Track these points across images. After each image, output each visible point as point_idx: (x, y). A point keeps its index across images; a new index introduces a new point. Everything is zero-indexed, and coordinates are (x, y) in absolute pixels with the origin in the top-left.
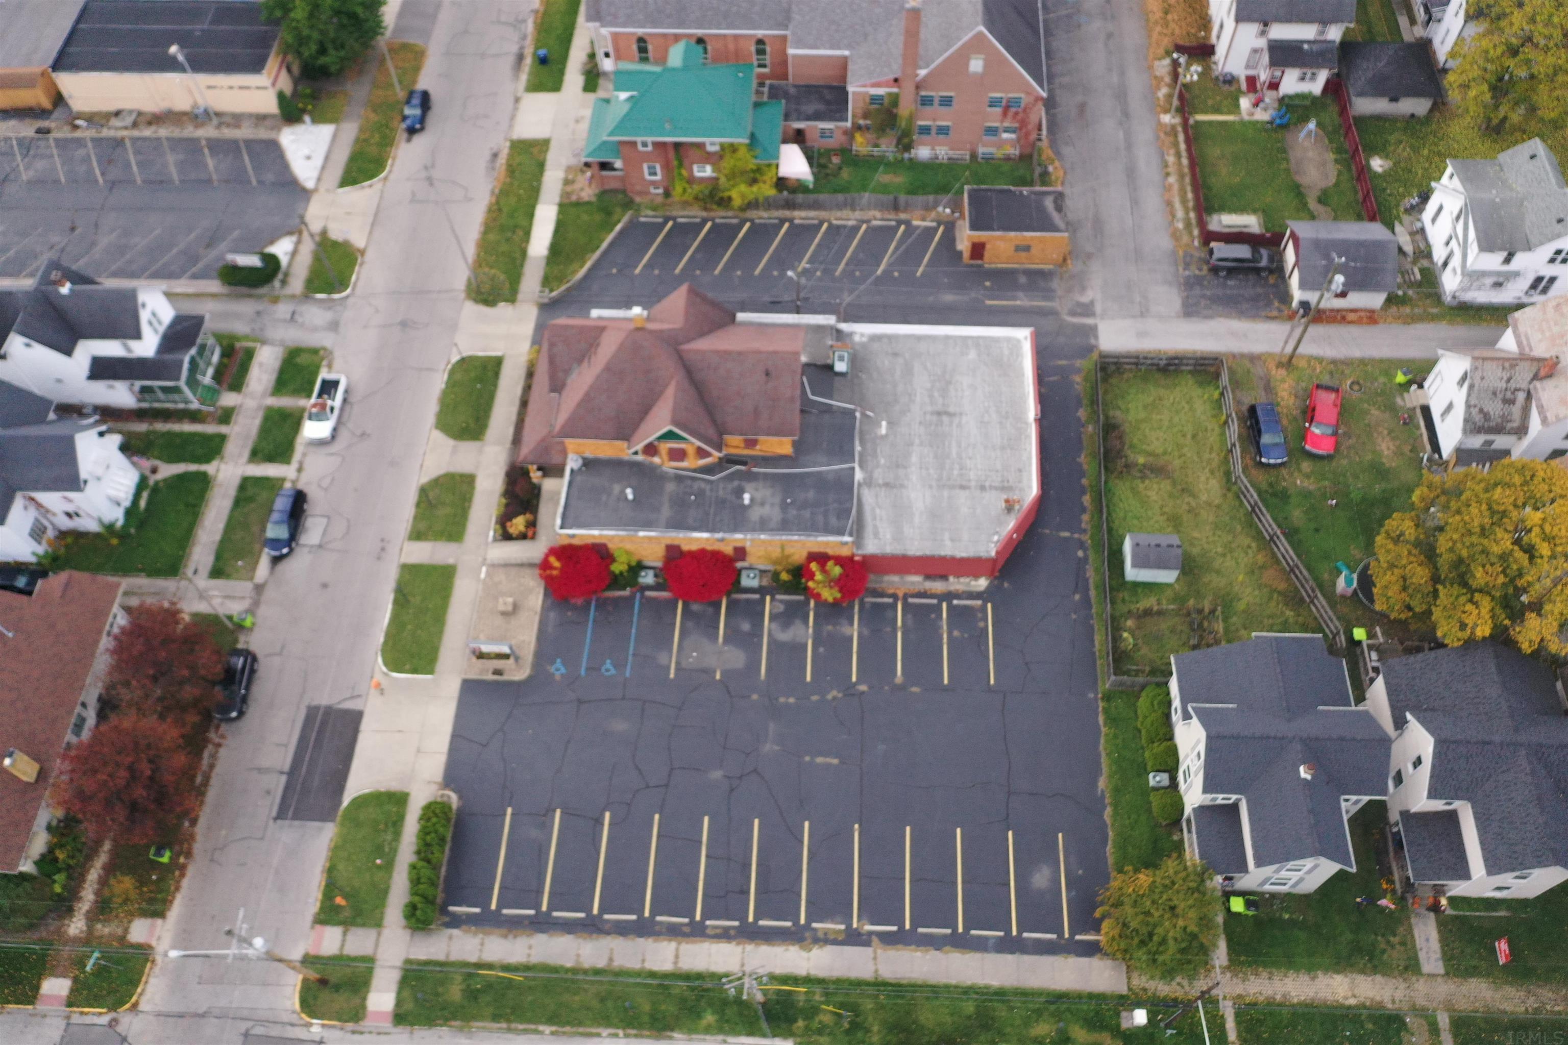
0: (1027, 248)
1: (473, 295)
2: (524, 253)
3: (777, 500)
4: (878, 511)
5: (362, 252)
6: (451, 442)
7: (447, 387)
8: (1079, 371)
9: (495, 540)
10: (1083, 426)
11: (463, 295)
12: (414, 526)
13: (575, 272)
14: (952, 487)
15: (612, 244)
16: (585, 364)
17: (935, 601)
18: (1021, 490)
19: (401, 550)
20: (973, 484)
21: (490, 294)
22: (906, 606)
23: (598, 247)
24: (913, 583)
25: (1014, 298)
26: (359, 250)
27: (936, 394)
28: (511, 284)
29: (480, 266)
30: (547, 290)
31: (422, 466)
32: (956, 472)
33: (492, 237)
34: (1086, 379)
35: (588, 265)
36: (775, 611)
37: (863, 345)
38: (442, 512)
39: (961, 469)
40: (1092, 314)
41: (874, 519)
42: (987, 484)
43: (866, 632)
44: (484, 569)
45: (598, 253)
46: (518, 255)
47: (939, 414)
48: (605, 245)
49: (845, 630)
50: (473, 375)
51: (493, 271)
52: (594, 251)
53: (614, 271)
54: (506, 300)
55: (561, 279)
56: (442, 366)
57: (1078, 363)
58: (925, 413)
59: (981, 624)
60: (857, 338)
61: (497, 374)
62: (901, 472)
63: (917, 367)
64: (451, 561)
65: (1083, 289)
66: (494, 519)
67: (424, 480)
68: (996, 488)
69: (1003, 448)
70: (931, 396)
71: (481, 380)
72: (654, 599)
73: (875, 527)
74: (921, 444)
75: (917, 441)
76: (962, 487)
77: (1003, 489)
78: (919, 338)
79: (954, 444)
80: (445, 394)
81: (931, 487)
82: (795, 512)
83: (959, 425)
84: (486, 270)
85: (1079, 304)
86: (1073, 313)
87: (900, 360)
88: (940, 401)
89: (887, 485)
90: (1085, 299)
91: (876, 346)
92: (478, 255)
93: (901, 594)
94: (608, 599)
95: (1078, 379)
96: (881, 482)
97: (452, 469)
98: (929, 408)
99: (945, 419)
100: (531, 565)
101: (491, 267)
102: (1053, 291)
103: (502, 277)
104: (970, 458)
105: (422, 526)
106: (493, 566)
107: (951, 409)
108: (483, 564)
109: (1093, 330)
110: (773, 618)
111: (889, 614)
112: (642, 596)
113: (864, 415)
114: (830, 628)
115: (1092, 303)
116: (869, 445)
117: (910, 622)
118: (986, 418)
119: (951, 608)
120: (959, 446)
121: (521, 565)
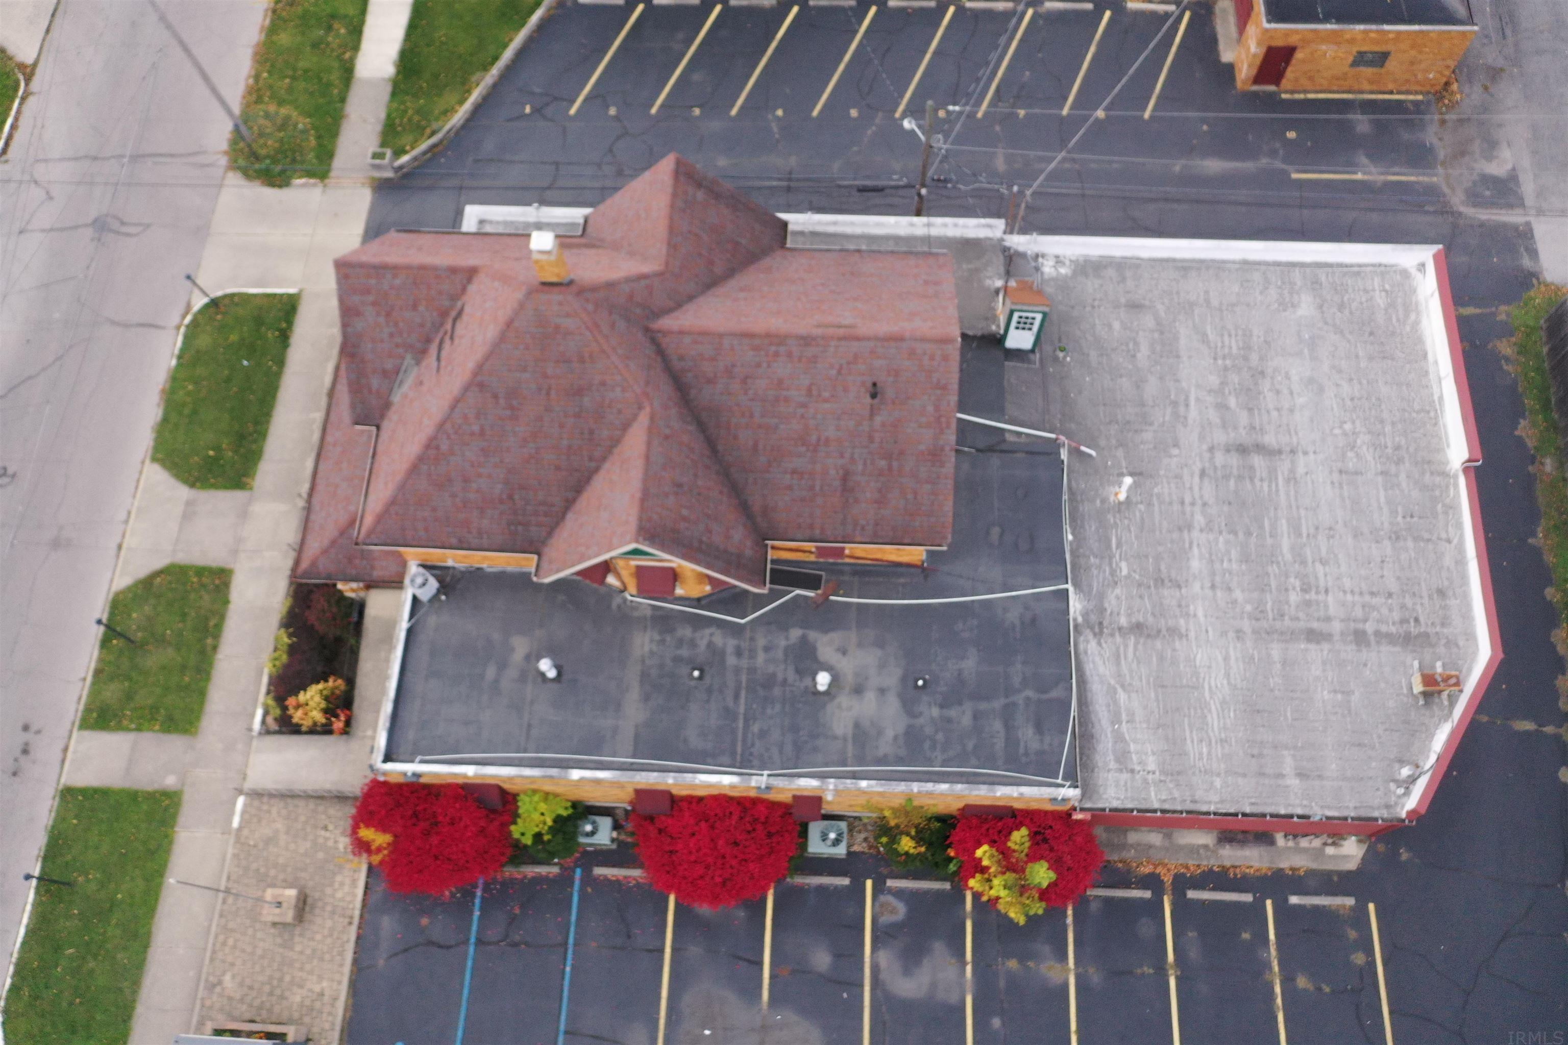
0: (1381, 58)
1: (241, 162)
2: (348, 72)
3: (892, 678)
4: (1122, 696)
5: (29, 72)
6: (183, 492)
7: (179, 365)
8: (1507, 330)
9: (266, 731)
10: (1533, 460)
11: (223, 161)
12: (95, 692)
13: (448, 112)
14: (1290, 636)
15: (521, 54)
16: (431, 359)
17: (1248, 898)
18: (1451, 643)
19: (66, 749)
20: (1336, 627)
21: (275, 161)
22: (1182, 908)
23: (496, 58)
24: (1194, 850)
25: (1351, 166)
26: (22, 66)
27: (1232, 402)
28: (319, 137)
29: (259, 100)
30: (389, 153)
31: (120, 547)
32: (1294, 598)
33: (284, 38)
34: (1523, 350)
35: (475, 96)
36: (886, 919)
37: (1063, 284)
38: (155, 659)
39: (1305, 590)
40: (1519, 203)
41: (1116, 719)
42: (1370, 627)
43: (1096, 977)
44: (241, 801)
45: (495, 71)
46: (335, 77)
47: (1243, 450)
48: (508, 54)
49: (1050, 971)
50: (234, 337)
51: (283, 111)
52: (486, 67)
53: (528, 110)
54: (310, 174)
55: (420, 131)
56: (176, 320)
57: (1503, 312)
58: (1211, 449)
59: (1359, 959)
60: (1048, 268)
61: (284, 337)
62: (1169, 595)
63: (1185, 338)
64: (170, 781)
65: (1491, 146)
66: (265, 680)
67: (123, 582)
68: (1391, 639)
69: (1396, 537)
70: (1222, 407)
71: (250, 348)
72: (616, 884)
73: (1119, 738)
74: (1208, 527)
75: (1199, 520)
76: (1313, 636)
77: (1407, 640)
78: (1185, 267)
79: (1283, 525)
80: (175, 379)
81: (1239, 634)
82: (935, 712)
83: (1292, 479)
84: (272, 108)
85: (1487, 180)
86: (1474, 198)
87: (1148, 321)
88: (1243, 418)
89: (1138, 628)
90: (1497, 169)
91: (1091, 285)
92: (257, 77)
93: (1168, 879)
94: (512, 880)
95: (1505, 348)
96: (1123, 621)
97: (182, 558)
98: (1220, 437)
99: (1257, 461)
100: (341, 798)
101: (281, 103)
102: (1431, 150)
103: (303, 123)
104: (1324, 562)
105: (112, 692)
106: (256, 795)
107: (1269, 439)
108: (240, 792)
109: (1525, 235)
110: (881, 936)
111: (1145, 928)
112: (588, 879)
113: (1075, 452)
114: (1013, 964)
115: (1513, 177)
116: (1091, 528)
117: (1193, 954)
118: (1351, 463)
119: (1284, 913)
120: (1296, 530)
121: (320, 797)
